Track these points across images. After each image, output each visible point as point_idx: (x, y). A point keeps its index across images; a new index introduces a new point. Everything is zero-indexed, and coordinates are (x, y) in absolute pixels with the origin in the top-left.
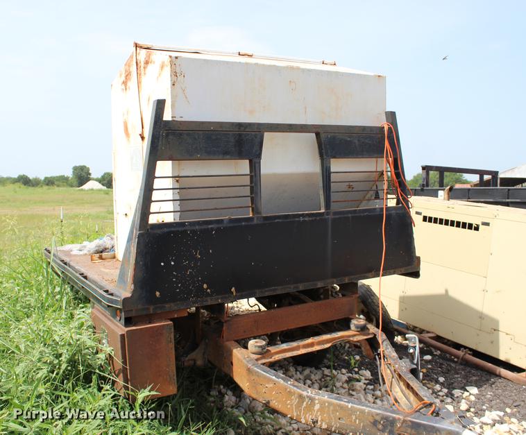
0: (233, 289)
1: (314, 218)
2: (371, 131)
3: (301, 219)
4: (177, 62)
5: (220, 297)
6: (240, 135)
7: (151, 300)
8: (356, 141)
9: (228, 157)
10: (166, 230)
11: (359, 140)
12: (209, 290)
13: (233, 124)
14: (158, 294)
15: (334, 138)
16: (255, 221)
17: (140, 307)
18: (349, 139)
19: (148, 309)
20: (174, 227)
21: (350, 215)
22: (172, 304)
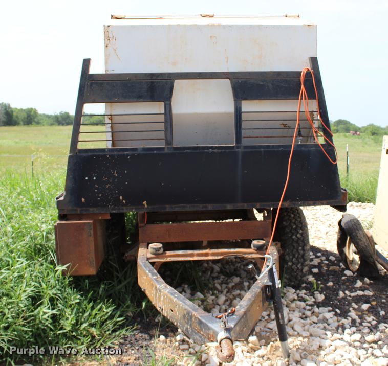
0: (145, 203)
1: (223, 150)
2: (287, 75)
3: (211, 151)
4: (110, 29)
5: (134, 207)
6: (152, 83)
7: (78, 204)
8: (270, 85)
9: (142, 100)
10: (90, 154)
11: (272, 84)
12: (124, 201)
13: (146, 74)
14: (83, 200)
15: (245, 82)
16: (166, 151)
17: (70, 208)
18: (261, 83)
19: (76, 210)
20: (97, 152)
21: (262, 150)
22: (95, 209)
